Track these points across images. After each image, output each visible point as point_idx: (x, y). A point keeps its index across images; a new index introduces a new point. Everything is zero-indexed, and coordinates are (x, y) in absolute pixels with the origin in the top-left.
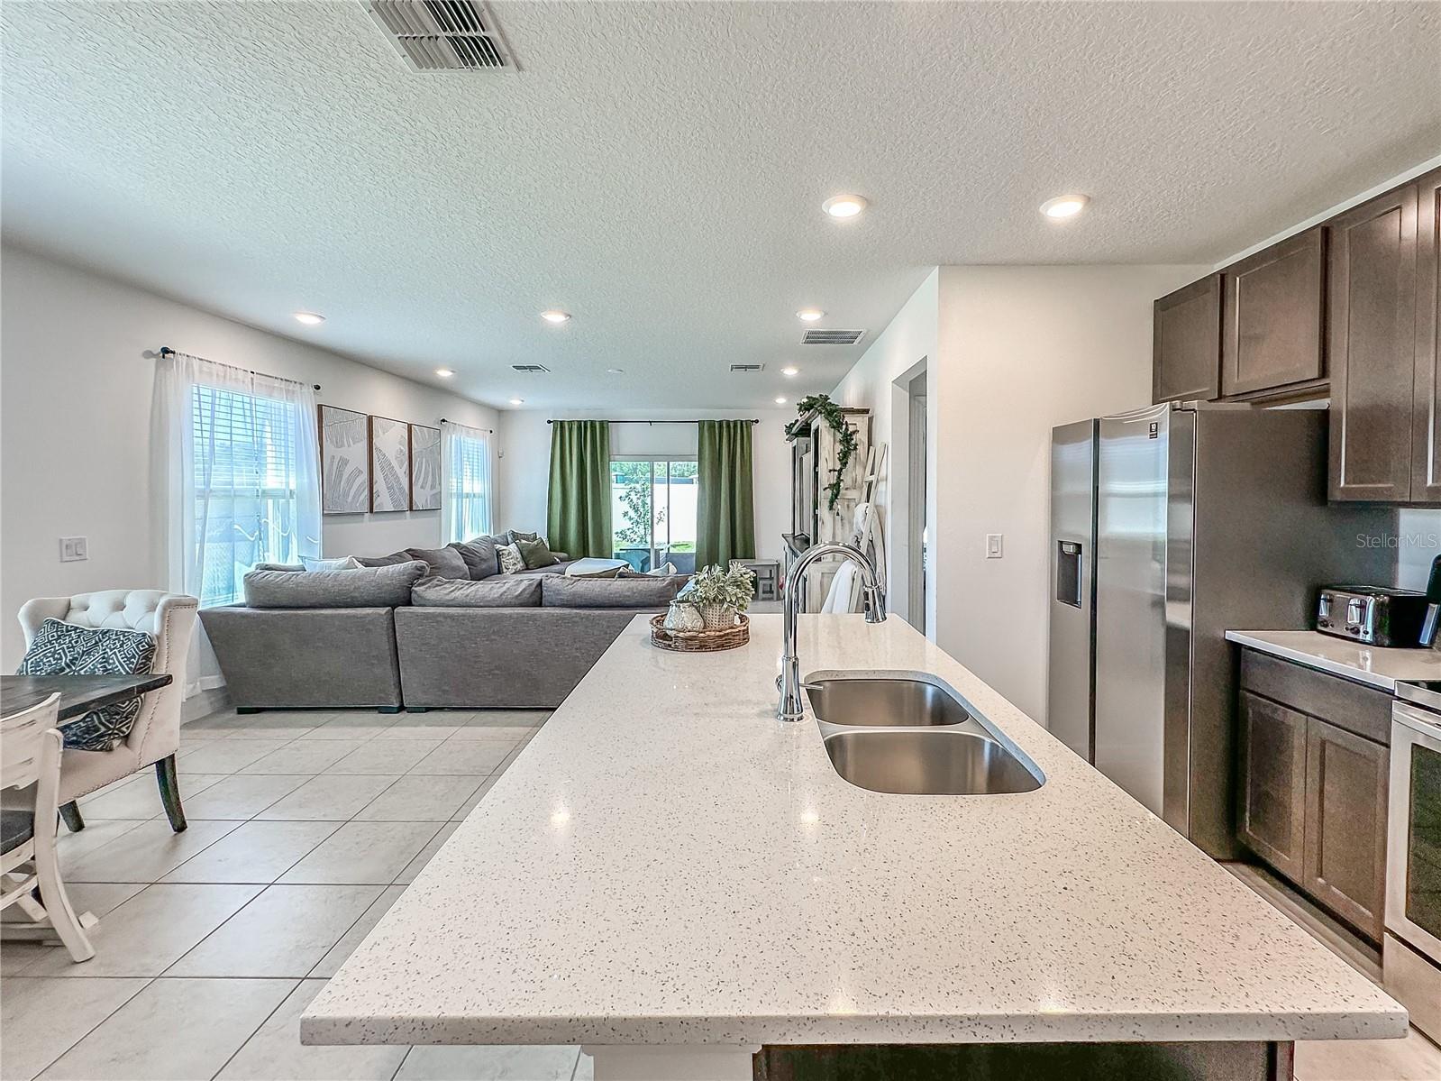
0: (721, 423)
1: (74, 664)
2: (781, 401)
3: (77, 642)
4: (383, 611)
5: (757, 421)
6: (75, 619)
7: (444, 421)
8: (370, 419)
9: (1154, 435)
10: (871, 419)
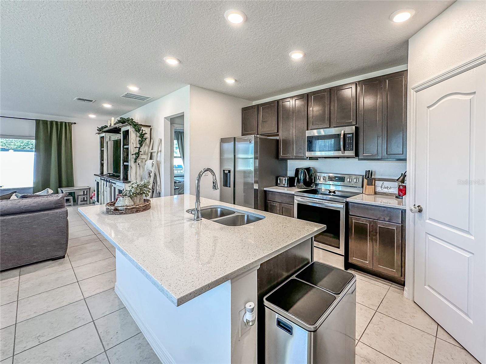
0: (52, 122)
2: (92, 116)
5: (75, 123)
9: (250, 142)
10: (151, 129)
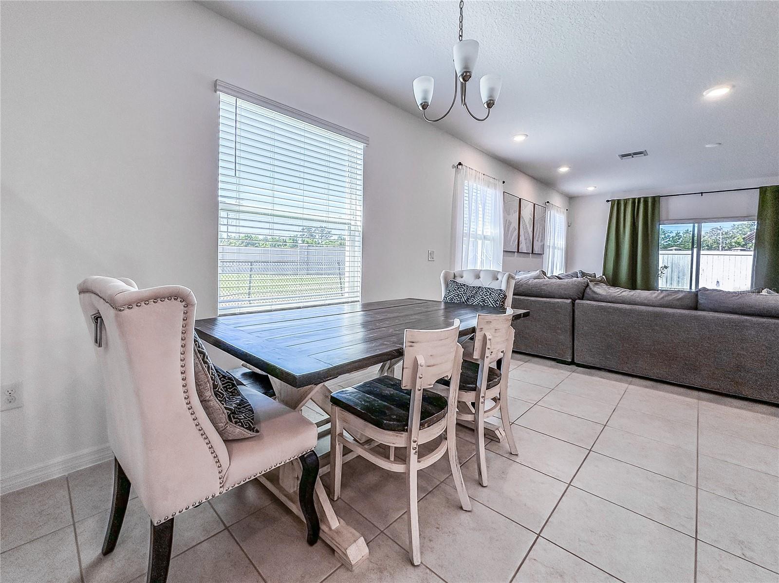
1: (468, 301)
3: (467, 291)
4: (569, 301)
6: (459, 280)
7: (548, 202)
8: (520, 199)
